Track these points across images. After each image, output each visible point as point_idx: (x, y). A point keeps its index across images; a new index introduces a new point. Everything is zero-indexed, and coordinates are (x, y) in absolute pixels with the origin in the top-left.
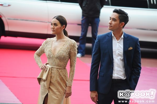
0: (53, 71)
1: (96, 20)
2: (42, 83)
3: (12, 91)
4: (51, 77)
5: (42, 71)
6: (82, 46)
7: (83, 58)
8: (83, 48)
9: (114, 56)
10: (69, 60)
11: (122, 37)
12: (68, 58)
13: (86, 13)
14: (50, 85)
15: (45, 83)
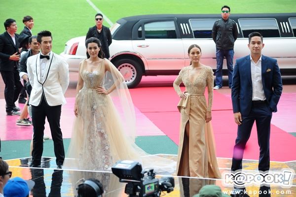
0: (192, 99)
1: (230, 52)
2: (182, 110)
3: (156, 125)
4: (191, 104)
5: (181, 99)
6: (219, 78)
7: (221, 90)
8: (220, 81)
9: (253, 79)
10: (207, 87)
11: (260, 59)
12: (205, 84)
13: (220, 47)
14: (190, 112)
15: (185, 110)
